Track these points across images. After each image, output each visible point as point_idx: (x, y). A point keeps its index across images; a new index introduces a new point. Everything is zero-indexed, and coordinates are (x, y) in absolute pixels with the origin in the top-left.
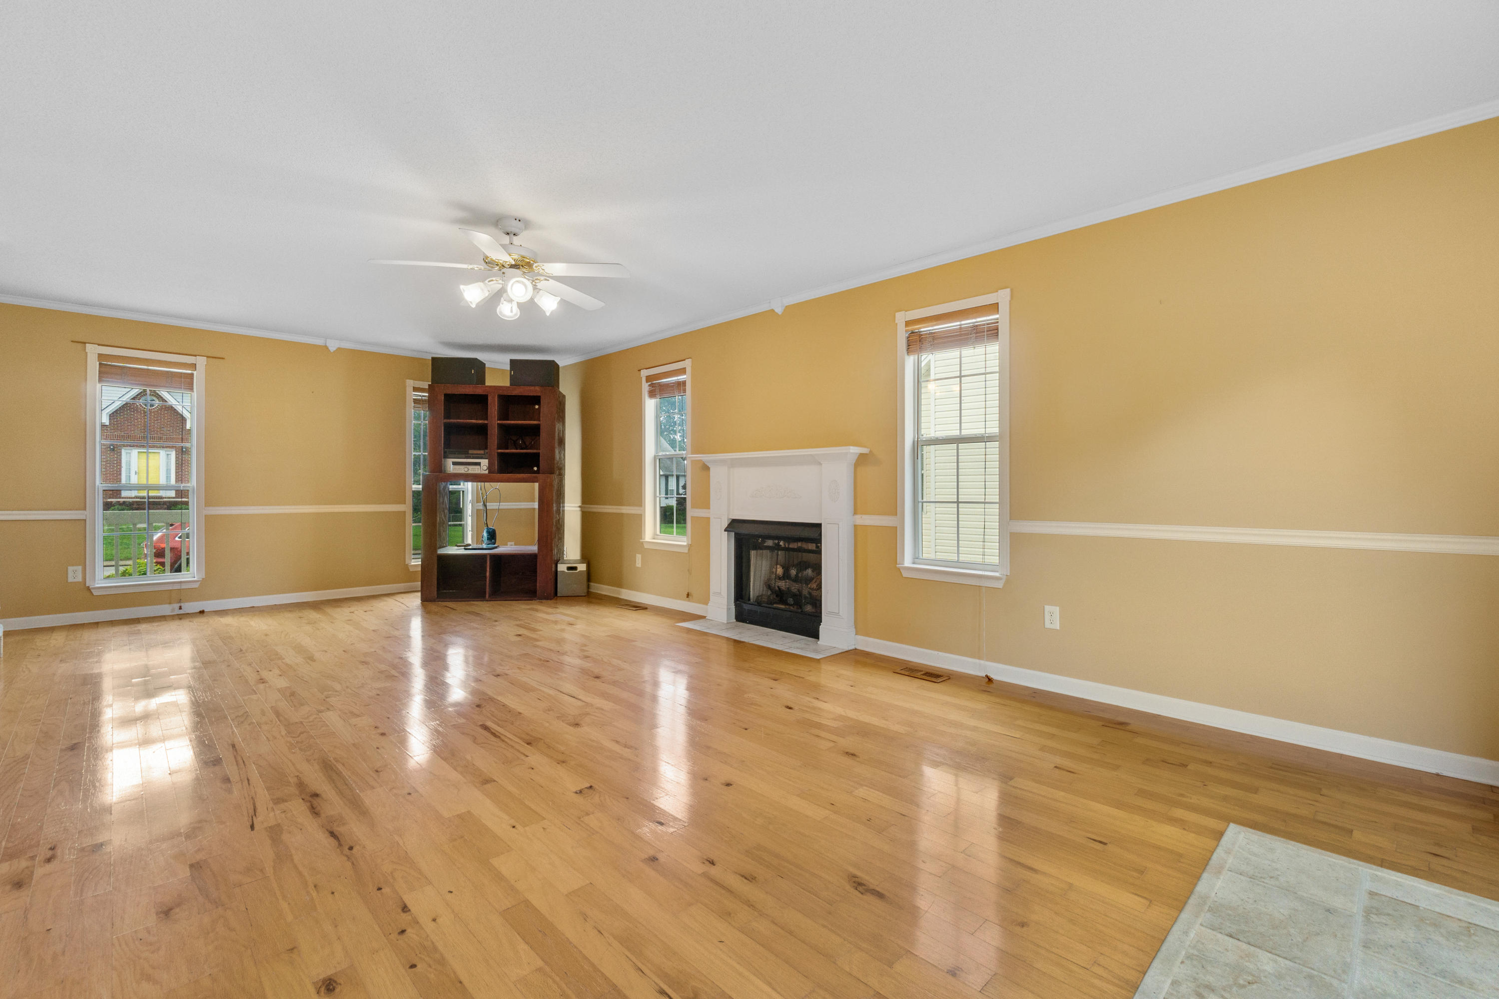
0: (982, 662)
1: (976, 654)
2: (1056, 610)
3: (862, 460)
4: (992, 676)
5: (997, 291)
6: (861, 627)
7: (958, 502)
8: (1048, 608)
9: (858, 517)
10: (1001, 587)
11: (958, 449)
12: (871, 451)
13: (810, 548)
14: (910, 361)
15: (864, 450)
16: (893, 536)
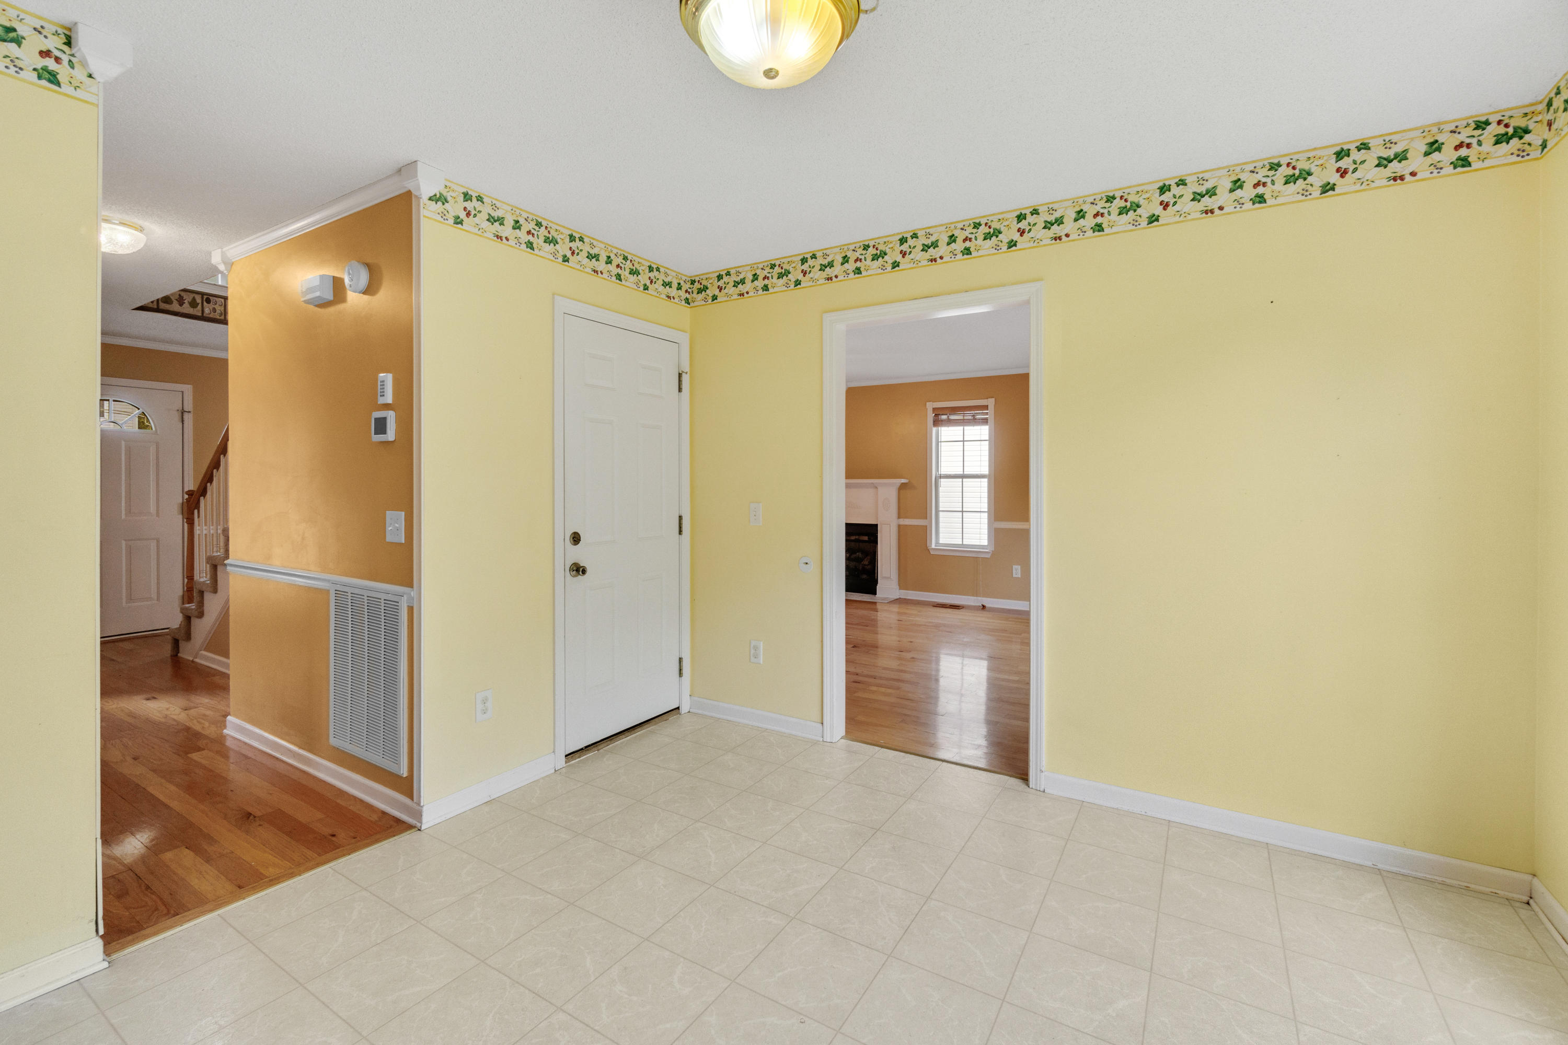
0: (979, 598)
1: (976, 594)
2: (1019, 567)
3: (903, 487)
4: (985, 604)
5: (987, 399)
6: (903, 584)
7: (962, 511)
8: (1014, 567)
9: (901, 520)
10: (989, 557)
11: (962, 482)
12: (909, 482)
13: (865, 539)
14: (934, 429)
15: (903, 481)
16: (923, 532)
